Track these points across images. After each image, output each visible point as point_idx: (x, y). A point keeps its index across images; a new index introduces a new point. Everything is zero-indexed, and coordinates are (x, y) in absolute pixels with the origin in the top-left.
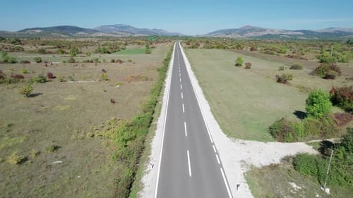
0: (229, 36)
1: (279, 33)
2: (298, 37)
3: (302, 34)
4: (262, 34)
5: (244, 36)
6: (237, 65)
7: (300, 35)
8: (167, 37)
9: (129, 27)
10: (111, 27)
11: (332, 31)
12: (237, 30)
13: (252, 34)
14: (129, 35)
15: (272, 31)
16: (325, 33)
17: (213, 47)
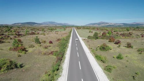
0: (94, 26)
1: (114, 24)
2: (121, 26)
3: (123, 25)
4: (107, 25)
5: (100, 26)
6: (90, 32)
7: (122, 25)
8: (69, 26)
9: (55, 22)
10: (47, 23)
11: (135, 23)
12: (97, 23)
13: (103, 25)
14: (55, 25)
15: (111, 23)
16: (132, 24)
17: (85, 29)
